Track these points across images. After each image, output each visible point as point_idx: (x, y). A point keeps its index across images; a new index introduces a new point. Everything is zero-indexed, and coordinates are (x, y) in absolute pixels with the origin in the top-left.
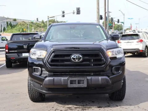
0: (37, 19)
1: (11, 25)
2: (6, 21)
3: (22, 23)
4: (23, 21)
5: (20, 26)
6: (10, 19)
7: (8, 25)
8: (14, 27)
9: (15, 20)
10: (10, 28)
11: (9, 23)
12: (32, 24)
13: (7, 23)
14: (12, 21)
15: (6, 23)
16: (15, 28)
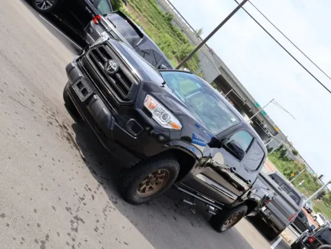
0: (322, 176)
1: (283, 153)
2: (282, 142)
3: (300, 166)
4: (304, 165)
5: (292, 166)
6: (291, 146)
7: (278, 150)
8: (284, 160)
9: (295, 153)
10: (279, 156)
11: (284, 149)
12: (313, 180)
13: (281, 147)
14: (290, 150)
15: (279, 145)
16: (284, 162)
